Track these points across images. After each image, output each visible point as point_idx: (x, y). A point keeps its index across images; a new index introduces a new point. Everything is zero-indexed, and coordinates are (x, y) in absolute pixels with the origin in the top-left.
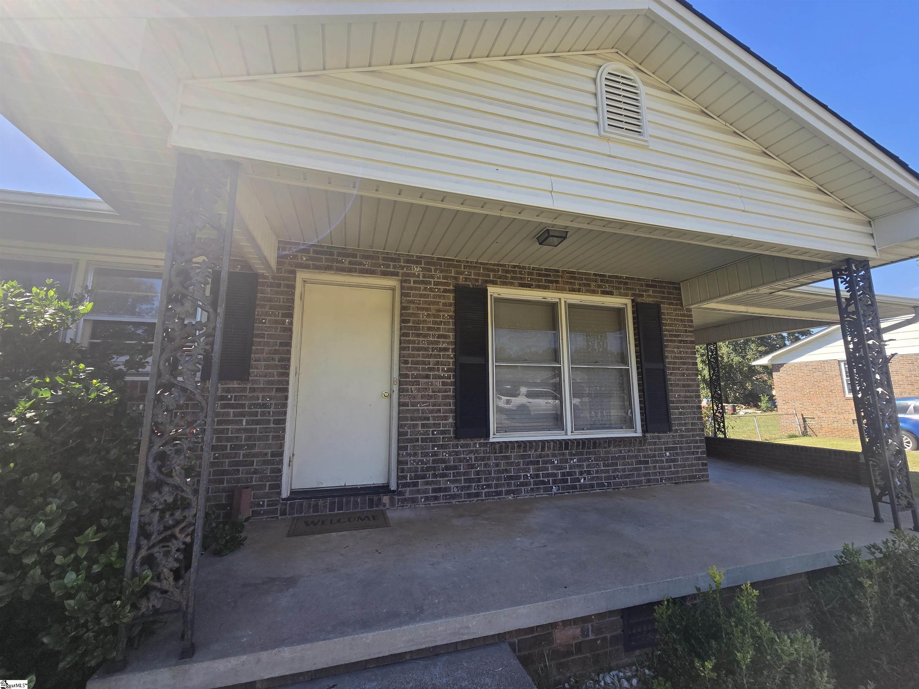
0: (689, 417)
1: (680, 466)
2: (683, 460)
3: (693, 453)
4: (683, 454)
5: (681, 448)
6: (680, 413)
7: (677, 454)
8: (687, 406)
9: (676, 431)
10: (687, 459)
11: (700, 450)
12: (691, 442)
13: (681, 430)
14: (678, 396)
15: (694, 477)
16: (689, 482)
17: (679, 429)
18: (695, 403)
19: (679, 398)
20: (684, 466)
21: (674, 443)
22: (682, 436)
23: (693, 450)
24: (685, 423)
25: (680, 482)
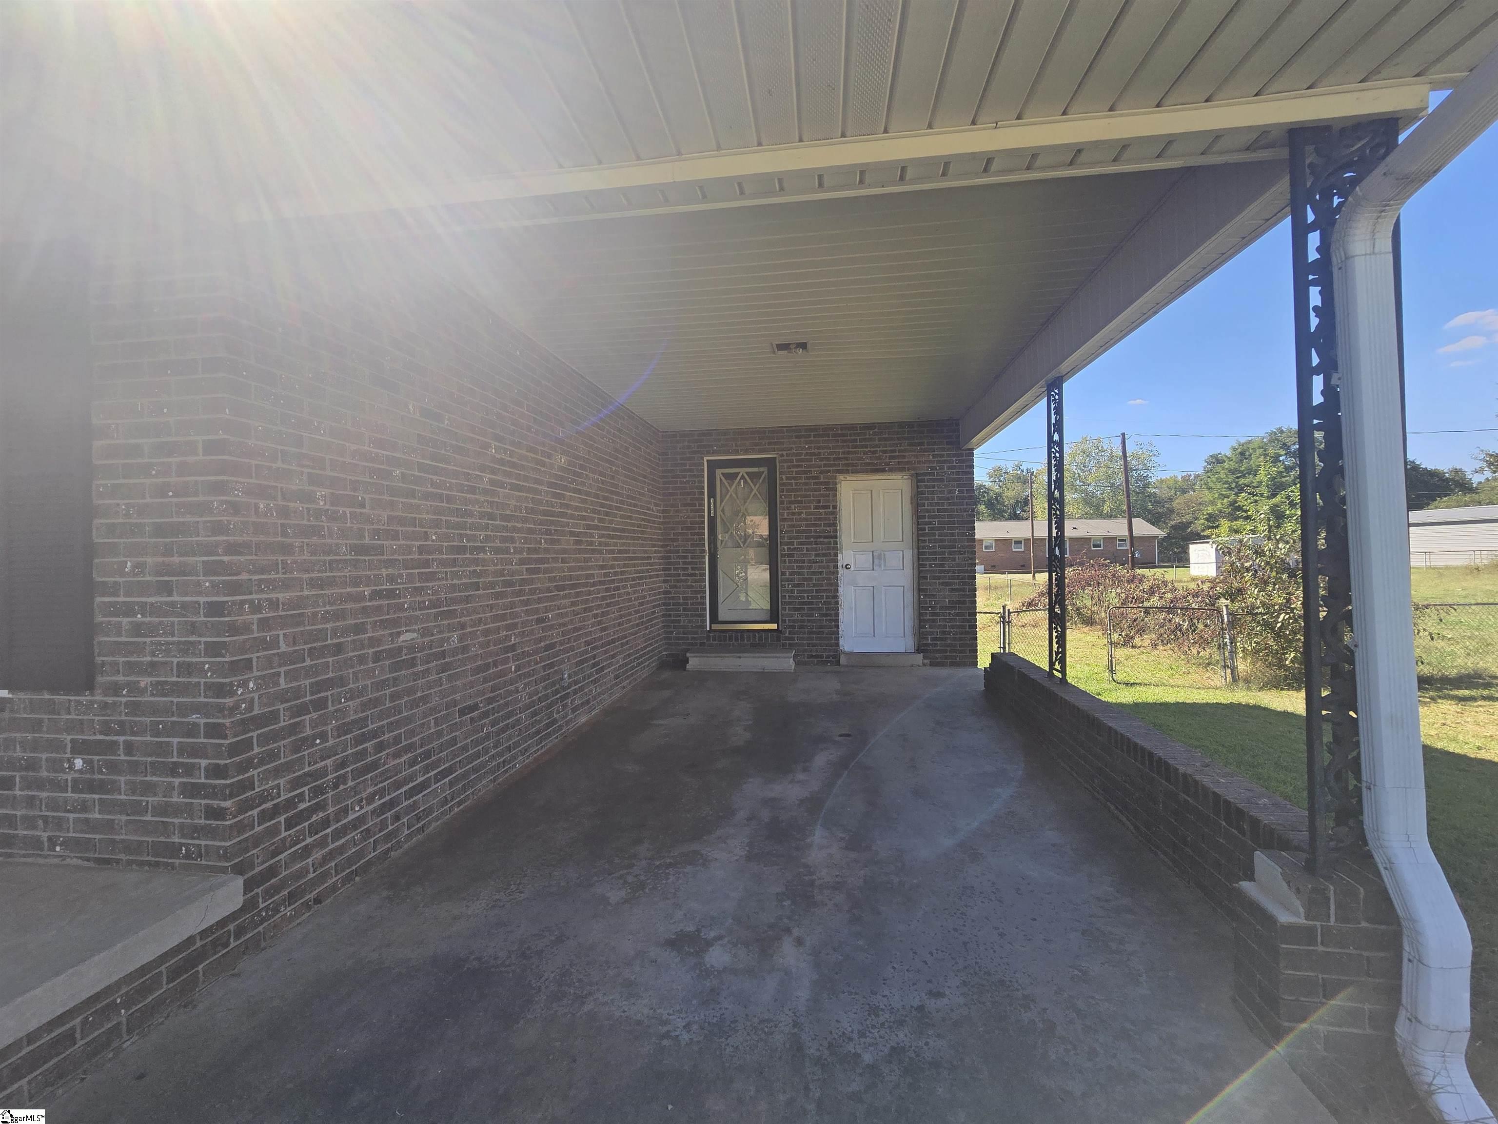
0: (168, 643)
1: (123, 808)
2: (133, 788)
3: (173, 768)
4: (134, 768)
5: (129, 748)
6: (137, 630)
7: (113, 767)
8: (166, 603)
9: (115, 689)
10: (149, 788)
11: (204, 763)
12: (172, 730)
13: (134, 688)
14: (134, 567)
15: (173, 850)
16: (149, 863)
17: (128, 684)
18: (200, 594)
19: (137, 575)
20: (137, 808)
21: (107, 729)
22: (135, 708)
23: (175, 759)
24: (153, 664)
25: (118, 861)
